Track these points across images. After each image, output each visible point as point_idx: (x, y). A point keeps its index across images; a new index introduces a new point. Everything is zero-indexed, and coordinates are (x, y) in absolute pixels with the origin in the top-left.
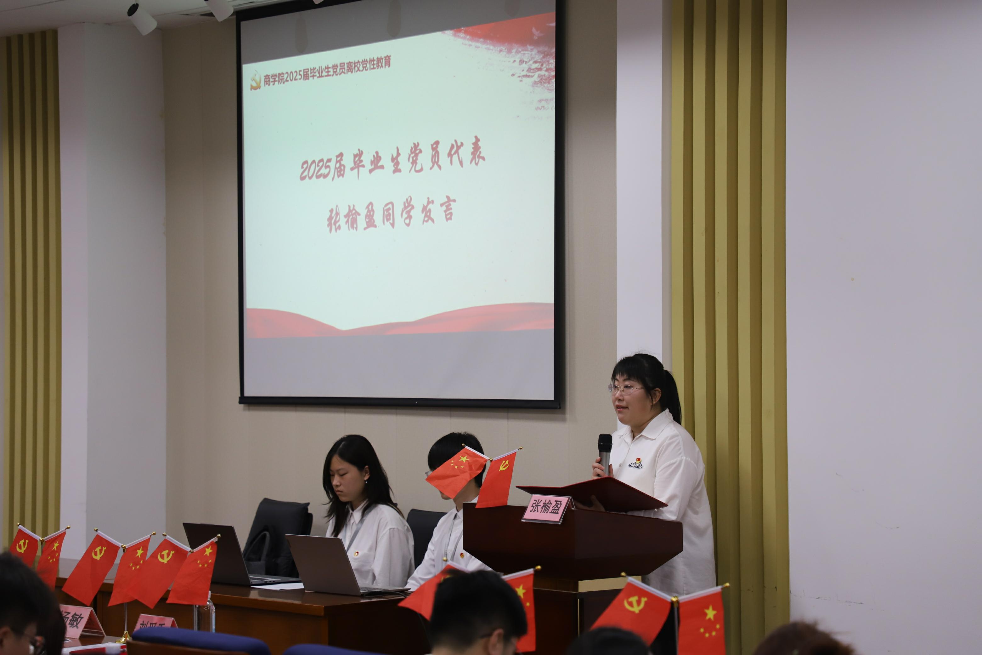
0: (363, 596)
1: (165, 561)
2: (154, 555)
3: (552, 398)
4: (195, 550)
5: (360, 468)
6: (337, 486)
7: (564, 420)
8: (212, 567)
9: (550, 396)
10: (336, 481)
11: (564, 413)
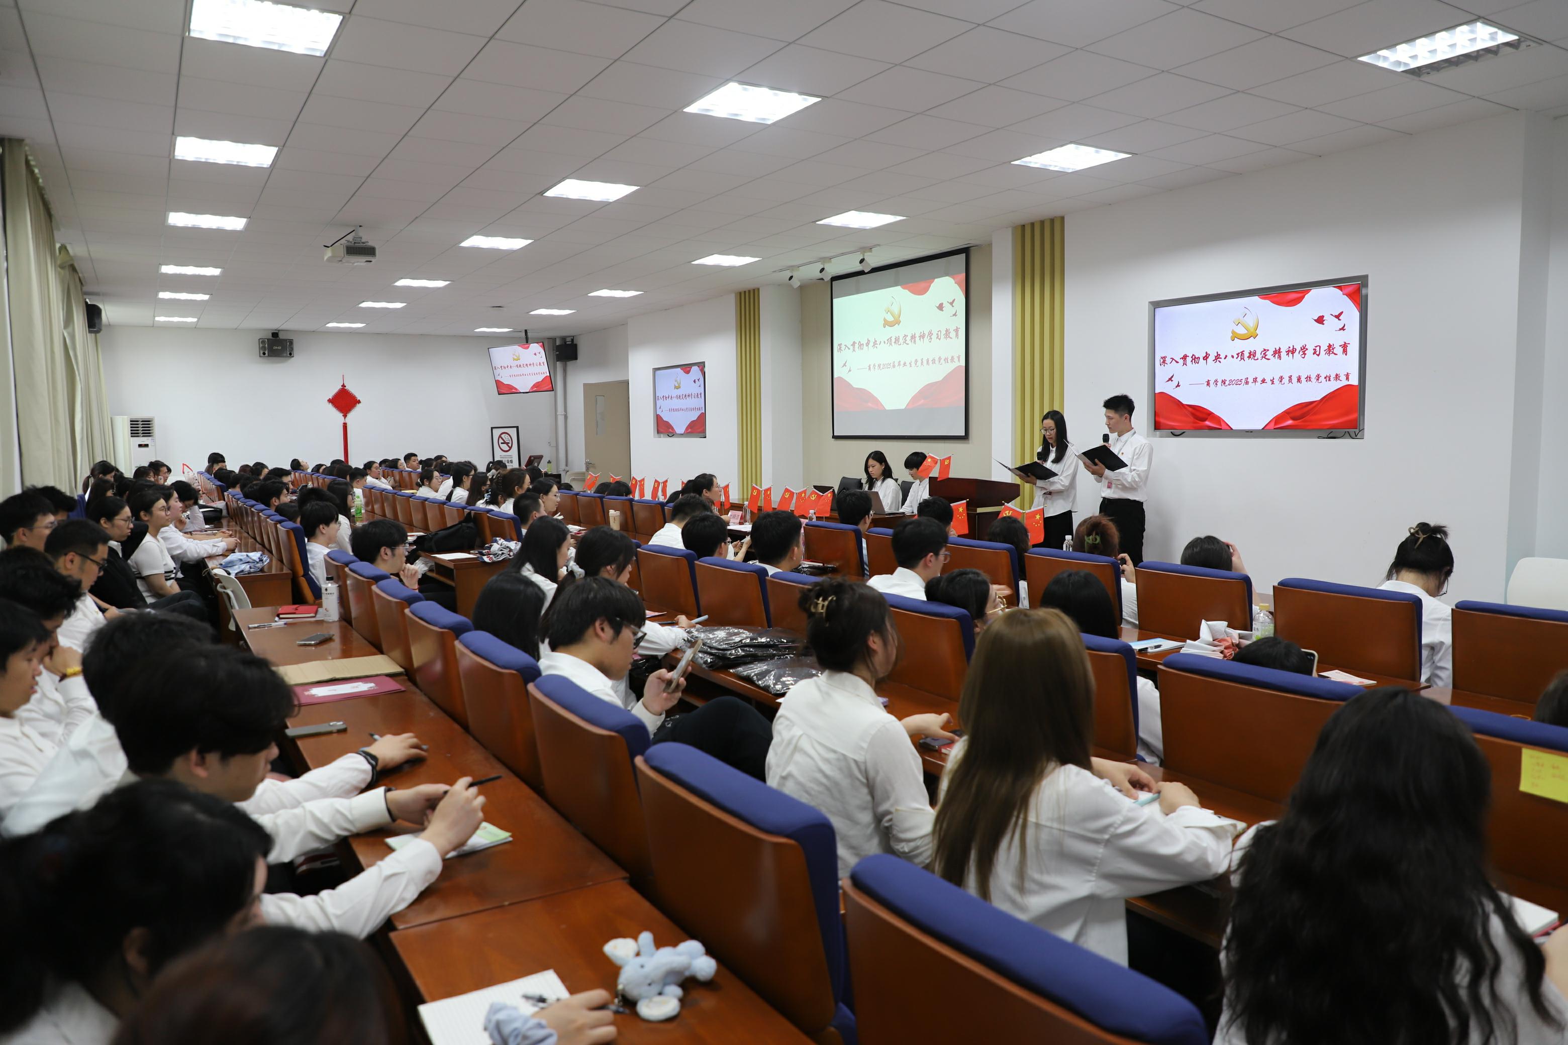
0: (887, 515)
1: (813, 499)
2: (809, 497)
3: (964, 435)
4: (824, 494)
5: (881, 463)
6: (871, 471)
7: (969, 443)
8: (831, 501)
9: (963, 434)
10: (870, 470)
11: (969, 440)
